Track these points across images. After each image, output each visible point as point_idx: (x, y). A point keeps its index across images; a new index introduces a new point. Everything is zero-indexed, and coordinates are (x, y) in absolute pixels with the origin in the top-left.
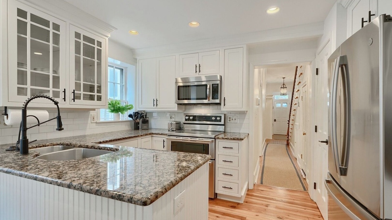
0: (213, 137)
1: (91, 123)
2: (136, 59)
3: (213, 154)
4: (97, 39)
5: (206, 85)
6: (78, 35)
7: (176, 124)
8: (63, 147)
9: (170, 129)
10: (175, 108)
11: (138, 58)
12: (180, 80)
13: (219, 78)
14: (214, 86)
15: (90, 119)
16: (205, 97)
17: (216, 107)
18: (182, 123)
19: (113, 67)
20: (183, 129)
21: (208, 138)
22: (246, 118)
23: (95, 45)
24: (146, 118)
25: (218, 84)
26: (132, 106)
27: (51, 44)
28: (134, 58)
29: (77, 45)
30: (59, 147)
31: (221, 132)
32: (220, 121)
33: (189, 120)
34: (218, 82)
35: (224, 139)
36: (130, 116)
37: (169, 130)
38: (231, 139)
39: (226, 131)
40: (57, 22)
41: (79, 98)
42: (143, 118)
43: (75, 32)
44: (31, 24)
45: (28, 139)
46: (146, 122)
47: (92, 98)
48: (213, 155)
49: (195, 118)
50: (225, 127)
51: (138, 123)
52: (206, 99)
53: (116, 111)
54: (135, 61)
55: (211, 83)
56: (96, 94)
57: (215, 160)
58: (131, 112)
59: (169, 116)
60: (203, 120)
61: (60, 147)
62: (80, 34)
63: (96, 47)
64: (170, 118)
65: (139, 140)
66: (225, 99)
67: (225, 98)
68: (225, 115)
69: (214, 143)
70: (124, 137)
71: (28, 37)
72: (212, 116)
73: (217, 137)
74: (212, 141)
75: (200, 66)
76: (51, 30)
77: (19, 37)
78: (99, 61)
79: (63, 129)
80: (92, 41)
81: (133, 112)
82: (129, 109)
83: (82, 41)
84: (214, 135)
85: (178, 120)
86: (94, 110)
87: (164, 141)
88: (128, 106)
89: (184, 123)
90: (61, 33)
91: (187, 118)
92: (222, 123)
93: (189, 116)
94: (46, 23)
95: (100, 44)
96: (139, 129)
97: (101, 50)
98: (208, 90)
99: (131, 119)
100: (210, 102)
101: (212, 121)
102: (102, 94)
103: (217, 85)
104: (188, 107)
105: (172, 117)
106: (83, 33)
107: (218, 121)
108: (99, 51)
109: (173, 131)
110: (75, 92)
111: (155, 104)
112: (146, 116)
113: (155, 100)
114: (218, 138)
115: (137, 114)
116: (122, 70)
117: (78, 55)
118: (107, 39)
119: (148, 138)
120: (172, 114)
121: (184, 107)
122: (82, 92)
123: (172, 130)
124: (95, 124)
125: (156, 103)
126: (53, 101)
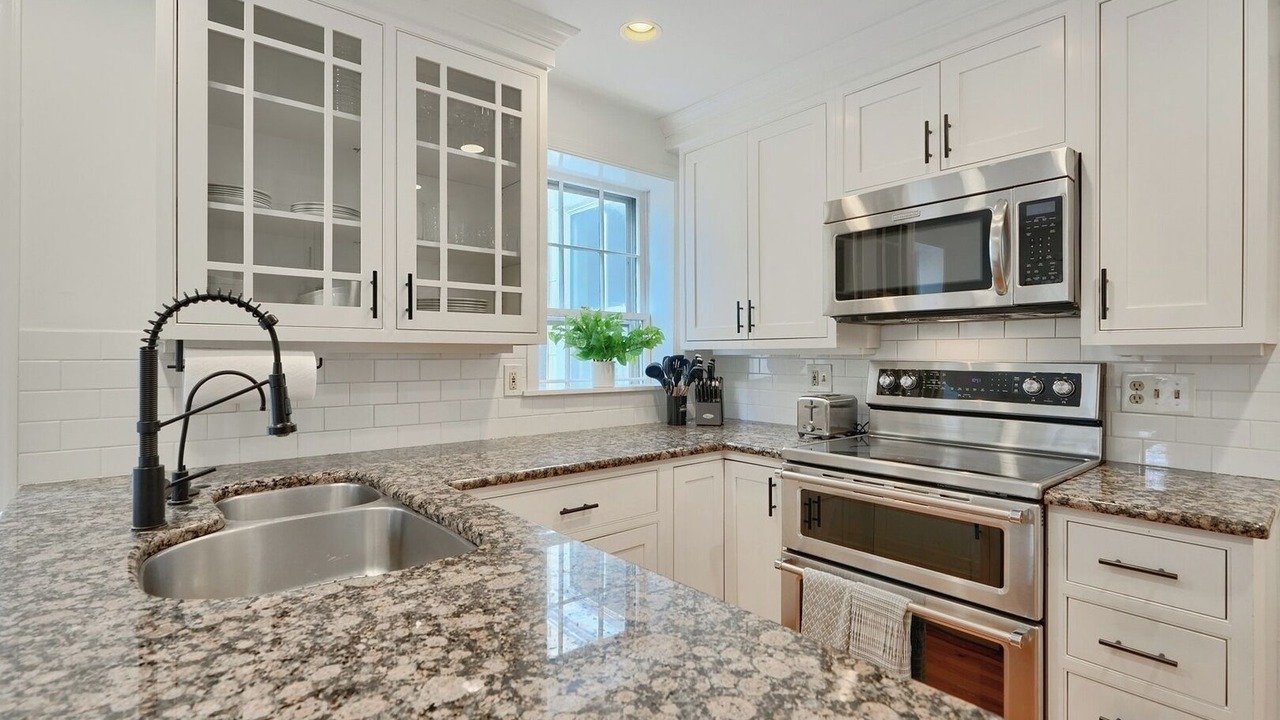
0: (1034, 495)
1: (505, 397)
2: (675, 154)
3: (1032, 588)
4: (501, 78)
5: (984, 216)
6: (427, 71)
7: (832, 406)
8: (360, 489)
9: (803, 431)
10: (827, 334)
11: (683, 146)
12: (854, 206)
13: (1063, 166)
14: (1031, 211)
15: (499, 383)
16: (976, 275)
17: (1045, 325)
18: (862, 403)
19: (596, 193)
20: (866, 428)
21: (997, 495)
22: (1257, 389)
23: (494, 102)
24: (711, 378)
25: (1058, 200)
26: (658, 333)
27: (328, 112)
28: (669, 152)
29: (427, 106)
30: (348, 488)
31: (1079, 458)
32: (1074, 399)
33: (895, 389)
34: (1063, 188)
35: (1105, 511)
36: (653, 371)
37: (802, 435)
38: (1165, 519)
39: (1110, 458)
40: (350, 29)
41: (431, 304)
42: (701, 379)
43: (419, 60)
44: (256, 44)
45: (163, 467)
46: (710, 395)
47: (484, 303)
48: (1032, 596)
49: (928, 382)
50: (1104, 435)
51: (684, 400)
52: (984, 284)
53: (598, 353)
54: (670, 162)
55: (1015, 199)
56: (498, 288)
57: (1043, 623)
58: (657, 356)
59: (806, 373)
60: (971, 392)
61: (351, 490)
62: (438, 66)
63: (499, 108)
64: (811, 379)
65: (661, 474)
66: (1104, 281)
67: (1104, 272)
68: (1104, 367)
69: (1034, 531)
70: (592, 461)
71: (248, 92)
72: (1024, 376)
73: (1053, 495)
74: (1025, 519)
75: (947, 126)
76: (328, 58)
77: (213, 94)
78: (513, 165)
79: (293, 429)
80: (485, 88)
81: (665, 358)
82: (648, 344)
83: (444, 92)
84: (1037, 485)
85: (843, 389)
86: (508, 348)
87: (771, 485)
88: (640, 334)
89: (873, 406)
90: (368, 68)
91: (886, 380)
92: (1089, 407)
93: (897, 374)
94: (311, 35)
95: (513, 97)
96: (684, 423)
97: (520, 119)
98: (995, 240)
99: (656, 383)
100: (1008, 300)
101: (1024, 398)
102: (526, 289)
103: (1051, 208)
104: (892, 331)
105: (821, 378)
106: (446, 60)
107: (1057, 400)
108: (513, 127)
109: (820, 438)
110: (416, 282)
111: (744, 321)
112: (711, 370)
113: (744, 305)
114: (1064, 503)
115: (677, 364)
116: (631, 203)
117: (432, 146)
118: (544, 76)
119: (709, 465)
120: (816, 365)
121: (870, 331)
122: (444, 284)
123: (816, 432)
124: (519, 400)
125: (746, 317)
126: (256, 313)
